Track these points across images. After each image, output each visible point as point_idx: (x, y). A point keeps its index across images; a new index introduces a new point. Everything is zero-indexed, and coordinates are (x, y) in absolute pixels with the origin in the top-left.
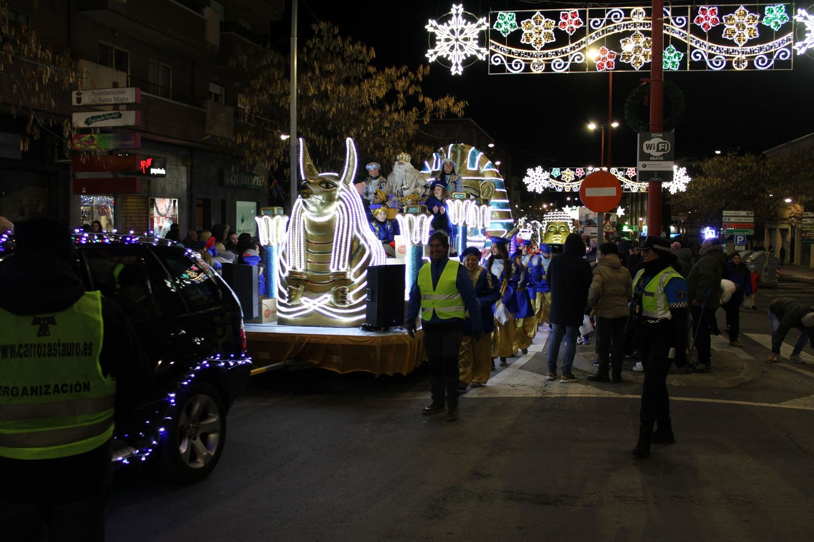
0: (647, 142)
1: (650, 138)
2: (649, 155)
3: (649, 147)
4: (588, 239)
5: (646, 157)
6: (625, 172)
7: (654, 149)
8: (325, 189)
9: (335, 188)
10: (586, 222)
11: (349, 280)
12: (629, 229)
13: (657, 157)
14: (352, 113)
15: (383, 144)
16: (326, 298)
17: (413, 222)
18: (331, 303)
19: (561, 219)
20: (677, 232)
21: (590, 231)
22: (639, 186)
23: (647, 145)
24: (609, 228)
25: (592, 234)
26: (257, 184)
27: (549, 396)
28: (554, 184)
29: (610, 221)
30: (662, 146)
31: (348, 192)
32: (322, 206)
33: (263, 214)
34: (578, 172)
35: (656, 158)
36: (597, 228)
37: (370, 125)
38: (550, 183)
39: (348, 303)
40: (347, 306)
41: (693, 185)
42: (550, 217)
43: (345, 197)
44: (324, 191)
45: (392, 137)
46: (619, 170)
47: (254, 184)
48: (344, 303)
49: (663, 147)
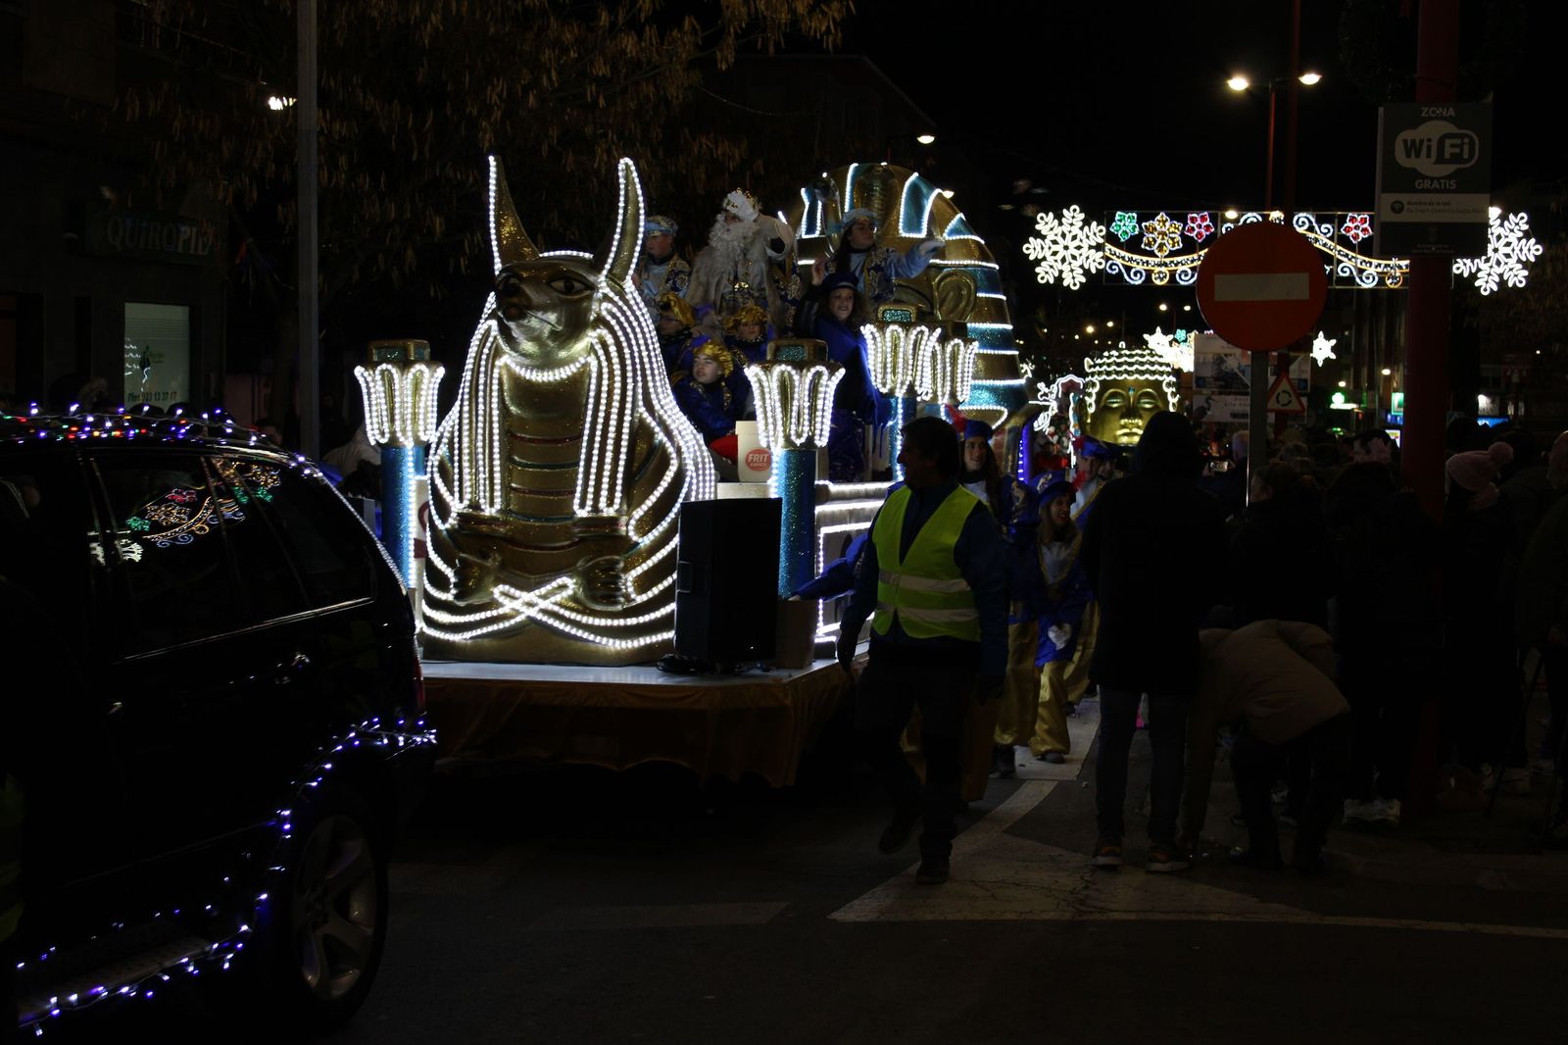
0: (1408, 135)
1: (1416, 122)
2: (1414, 174)
3: (1413, 148)
4: (1221, 432)
5: (1405, 181)
6: (1340, 227)
7: (1429, 155)
8: (562, 296)
9: (588, 292)
10: (1216, 379)
11: (627, 538)
12: (1347, 401)
13: (1438, 179)
14: (492, 30)
15: (588, 130)
16: (564, 587)
17: (793, 387)
18: (574, 598)
19: (1142, 373)
20: (1497, 412)
21: (1226, 407)
22: (1379, 270)
23: (1405, 141)
24: (1284, 398)
25: (1234, 415)
26: (192, 252)
27: (1098, 917)
28: (1119, 262)
29: (1291, 376)
30: (1453, 146)
31: (621, 303)
32: (554, 341)
33: (375, 359)
34: (1194, 226)
35: (1436, 185)
36: (1249, 398)
37: (548, 72)
38: (1107, 259)
39: (622, 599)
40: (619, 608)
41: (1549, 270)
42: (1109, 365)
43: (614, 316)
44: (563, 302)
45: (619, 109)
46: (1320, 221)
47: (180, 250)
48: (611, 599)
49: (1457, 150)
